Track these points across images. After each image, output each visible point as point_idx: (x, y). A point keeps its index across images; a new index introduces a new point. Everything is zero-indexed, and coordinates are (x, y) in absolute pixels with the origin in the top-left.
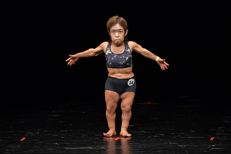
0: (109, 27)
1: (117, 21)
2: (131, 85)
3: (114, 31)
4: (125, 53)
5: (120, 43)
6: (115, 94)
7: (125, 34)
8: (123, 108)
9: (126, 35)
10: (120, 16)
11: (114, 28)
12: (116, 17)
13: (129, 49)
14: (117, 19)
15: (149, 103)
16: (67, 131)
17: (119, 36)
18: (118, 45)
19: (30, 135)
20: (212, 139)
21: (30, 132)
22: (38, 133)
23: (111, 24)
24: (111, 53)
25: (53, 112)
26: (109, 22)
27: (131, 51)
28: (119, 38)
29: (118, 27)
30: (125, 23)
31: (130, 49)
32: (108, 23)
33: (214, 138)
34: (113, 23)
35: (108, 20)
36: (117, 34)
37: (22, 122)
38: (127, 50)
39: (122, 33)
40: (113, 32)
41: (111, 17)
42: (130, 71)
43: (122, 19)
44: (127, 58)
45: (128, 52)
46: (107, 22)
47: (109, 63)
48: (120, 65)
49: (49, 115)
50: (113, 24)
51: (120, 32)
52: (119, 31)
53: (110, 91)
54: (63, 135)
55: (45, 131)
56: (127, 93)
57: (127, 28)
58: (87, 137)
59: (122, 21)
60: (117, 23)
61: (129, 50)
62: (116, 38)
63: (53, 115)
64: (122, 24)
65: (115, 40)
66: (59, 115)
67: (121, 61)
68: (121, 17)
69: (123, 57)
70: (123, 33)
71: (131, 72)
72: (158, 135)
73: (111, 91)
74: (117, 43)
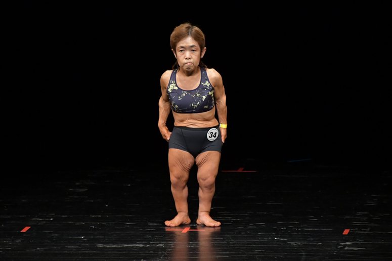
0: (174, 41)
1: (188, 32)
2: (213, 139)
3: (184, 49)
4: (201, 88)
5: (192, 68)
6: (186, 154)
7: (201, 54)
8: (201, 180)
9: (202, 57)
10: (193, 24)
11: (183, 43)
12: (187, 25)
13: (207, 82)
14: (188, 28)
15: (240, 170)
16: (100, 216)
17: (190, 57)
18: (189, 73)
19: (38, 223)
20: (346, 232)
21: (37, 218)
22: (51, 219)
23: (178, 37)
24: (176, 88)
25: (77, 184)
26: (174, 33)
27: (211, 85)
28: (191, 60)
29: (189, 41)
30: (201, 35)
31: (209, 82)
32: (172, 35)
33: (349, 230)
34: (181, 35)
35: (173, 30)
36: (188, 54)
37: (24, 201)
38: (204, 83)
39: (196, 52)
40: (181, 51)
41: (178, 25)
42: (210, 117)
43: (196, 28)
44: (204, 97)
45: (207, 86)
46: (172, 33)
47: (174, 105)
48: (192, 108)
49: (71, 189)
50: (180, 37)
51: (193, 51)
52: (192, 49)
53: (176, 149)
54: (93, 223)
55: (63, 216)
56: (208, 152)
57: (204, 44)
58: (135, 227)
59: (197, 31)
60: (188, 34)
61: (207, 84)
62: (185, 61)
63: (77, 190)
64: (196, 38)
65: (184, 64)
66: (86, 189)
67: (195, 101)
68: (194, 26)
69: (198, 95)
70: (198, 53)
71: (213, 118)
72: (254, 225)
73: (178, 150)
74: (187, 68)
